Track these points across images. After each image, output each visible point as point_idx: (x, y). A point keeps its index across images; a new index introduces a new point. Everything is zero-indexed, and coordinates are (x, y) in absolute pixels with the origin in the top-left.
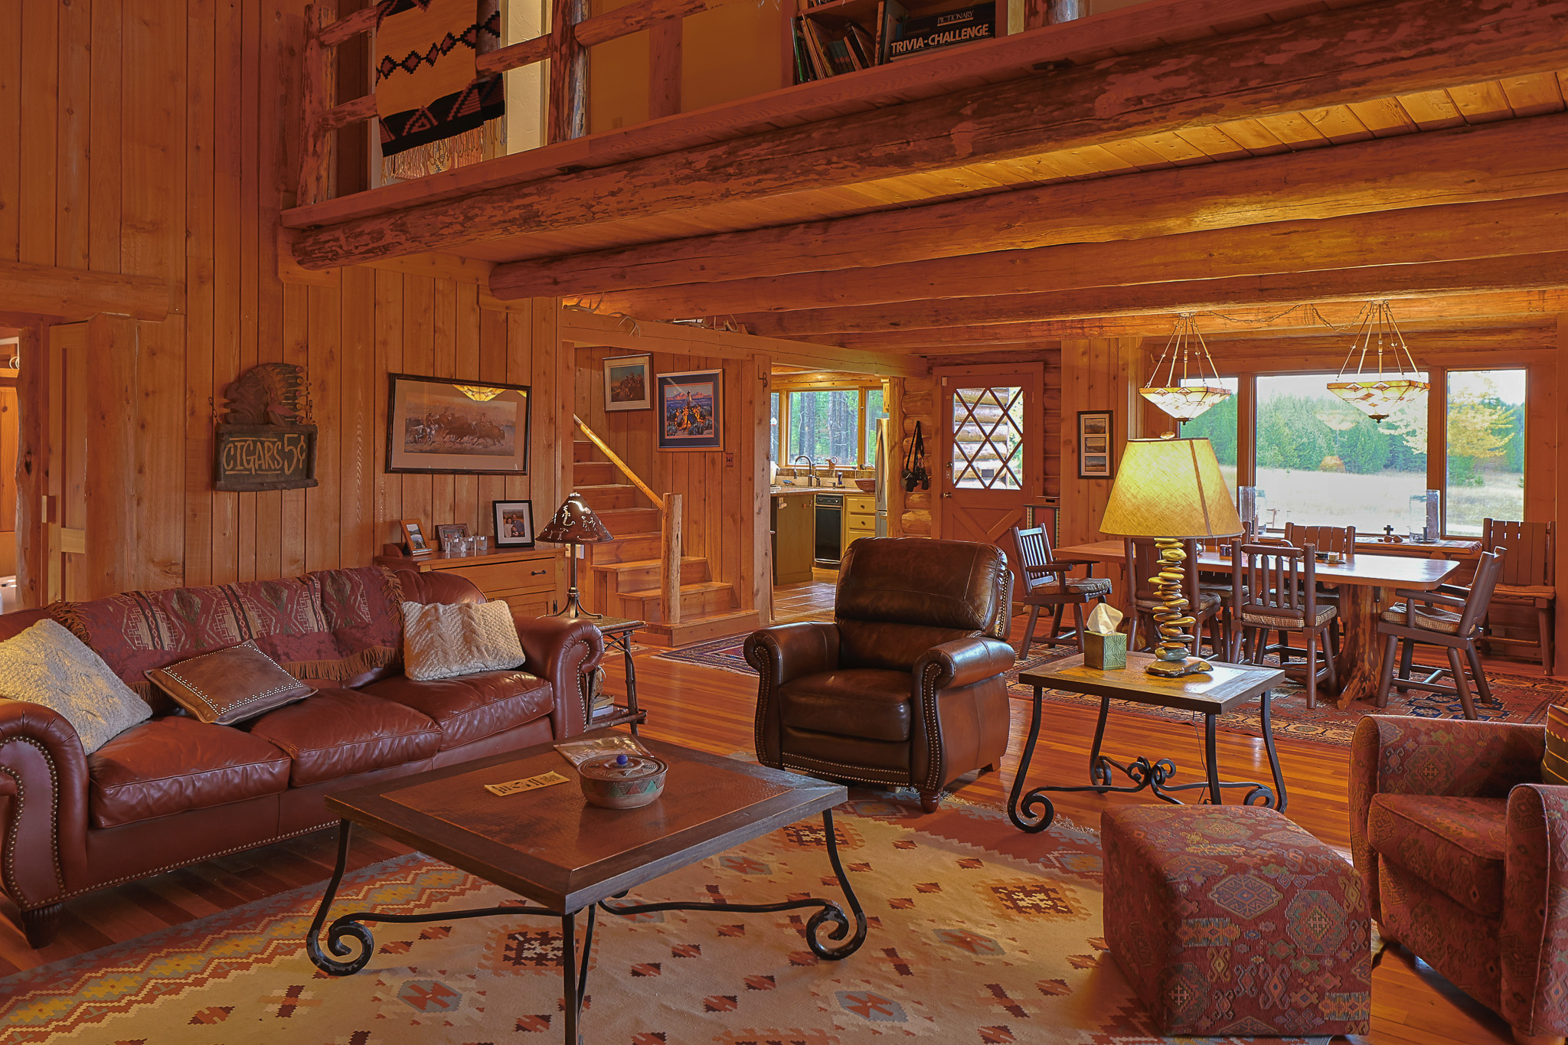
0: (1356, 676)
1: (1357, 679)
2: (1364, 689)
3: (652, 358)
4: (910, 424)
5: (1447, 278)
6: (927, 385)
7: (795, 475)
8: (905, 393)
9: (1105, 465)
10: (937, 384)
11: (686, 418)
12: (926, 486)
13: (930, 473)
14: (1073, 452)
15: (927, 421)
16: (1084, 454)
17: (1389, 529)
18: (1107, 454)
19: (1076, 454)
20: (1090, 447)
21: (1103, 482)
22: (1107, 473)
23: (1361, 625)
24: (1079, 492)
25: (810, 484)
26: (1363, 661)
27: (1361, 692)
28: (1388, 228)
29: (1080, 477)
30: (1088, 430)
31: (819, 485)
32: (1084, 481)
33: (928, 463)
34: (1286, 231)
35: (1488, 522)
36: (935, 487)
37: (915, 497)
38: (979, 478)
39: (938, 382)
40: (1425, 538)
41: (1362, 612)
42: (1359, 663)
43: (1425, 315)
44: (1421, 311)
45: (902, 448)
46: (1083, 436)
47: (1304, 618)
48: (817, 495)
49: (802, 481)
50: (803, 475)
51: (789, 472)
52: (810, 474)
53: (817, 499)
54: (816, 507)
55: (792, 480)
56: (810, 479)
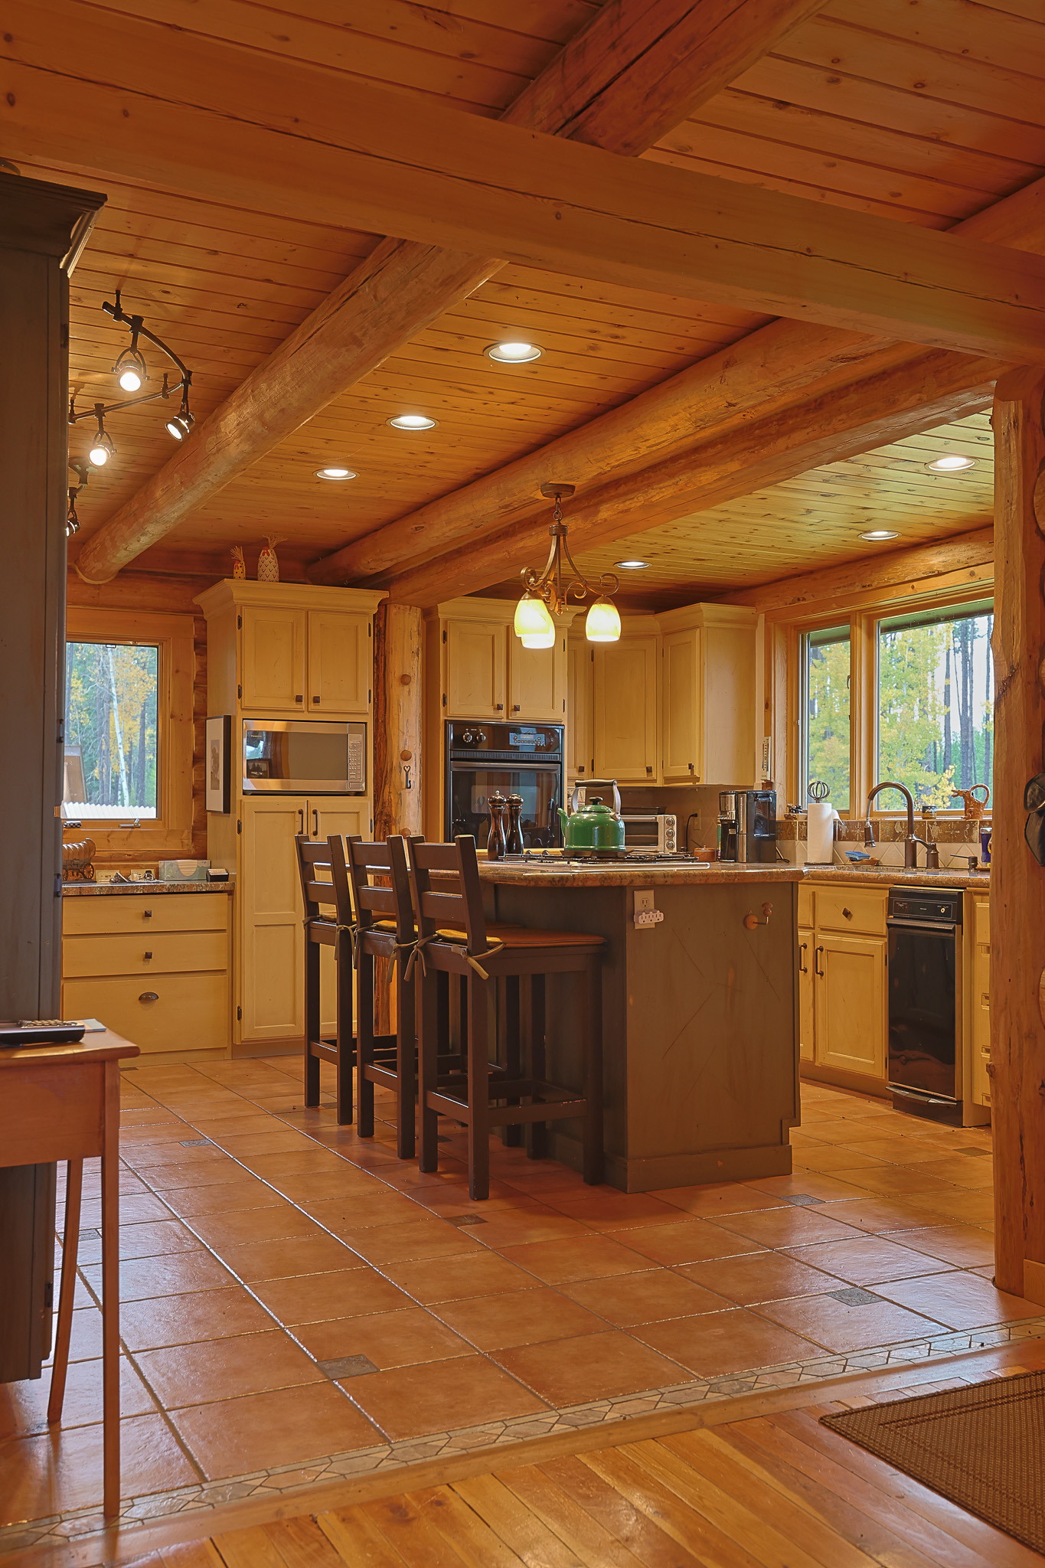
7: (868, 839)
25: (911, 863)
31: (933, 861)
48: (892, 893)
49: (891, 853)
50: (895, 837)
51: (859, 832)
52: (911, 831)
53: (890, 901)
54: (889, 925)
55: (865, 851)
56: (911, 850)
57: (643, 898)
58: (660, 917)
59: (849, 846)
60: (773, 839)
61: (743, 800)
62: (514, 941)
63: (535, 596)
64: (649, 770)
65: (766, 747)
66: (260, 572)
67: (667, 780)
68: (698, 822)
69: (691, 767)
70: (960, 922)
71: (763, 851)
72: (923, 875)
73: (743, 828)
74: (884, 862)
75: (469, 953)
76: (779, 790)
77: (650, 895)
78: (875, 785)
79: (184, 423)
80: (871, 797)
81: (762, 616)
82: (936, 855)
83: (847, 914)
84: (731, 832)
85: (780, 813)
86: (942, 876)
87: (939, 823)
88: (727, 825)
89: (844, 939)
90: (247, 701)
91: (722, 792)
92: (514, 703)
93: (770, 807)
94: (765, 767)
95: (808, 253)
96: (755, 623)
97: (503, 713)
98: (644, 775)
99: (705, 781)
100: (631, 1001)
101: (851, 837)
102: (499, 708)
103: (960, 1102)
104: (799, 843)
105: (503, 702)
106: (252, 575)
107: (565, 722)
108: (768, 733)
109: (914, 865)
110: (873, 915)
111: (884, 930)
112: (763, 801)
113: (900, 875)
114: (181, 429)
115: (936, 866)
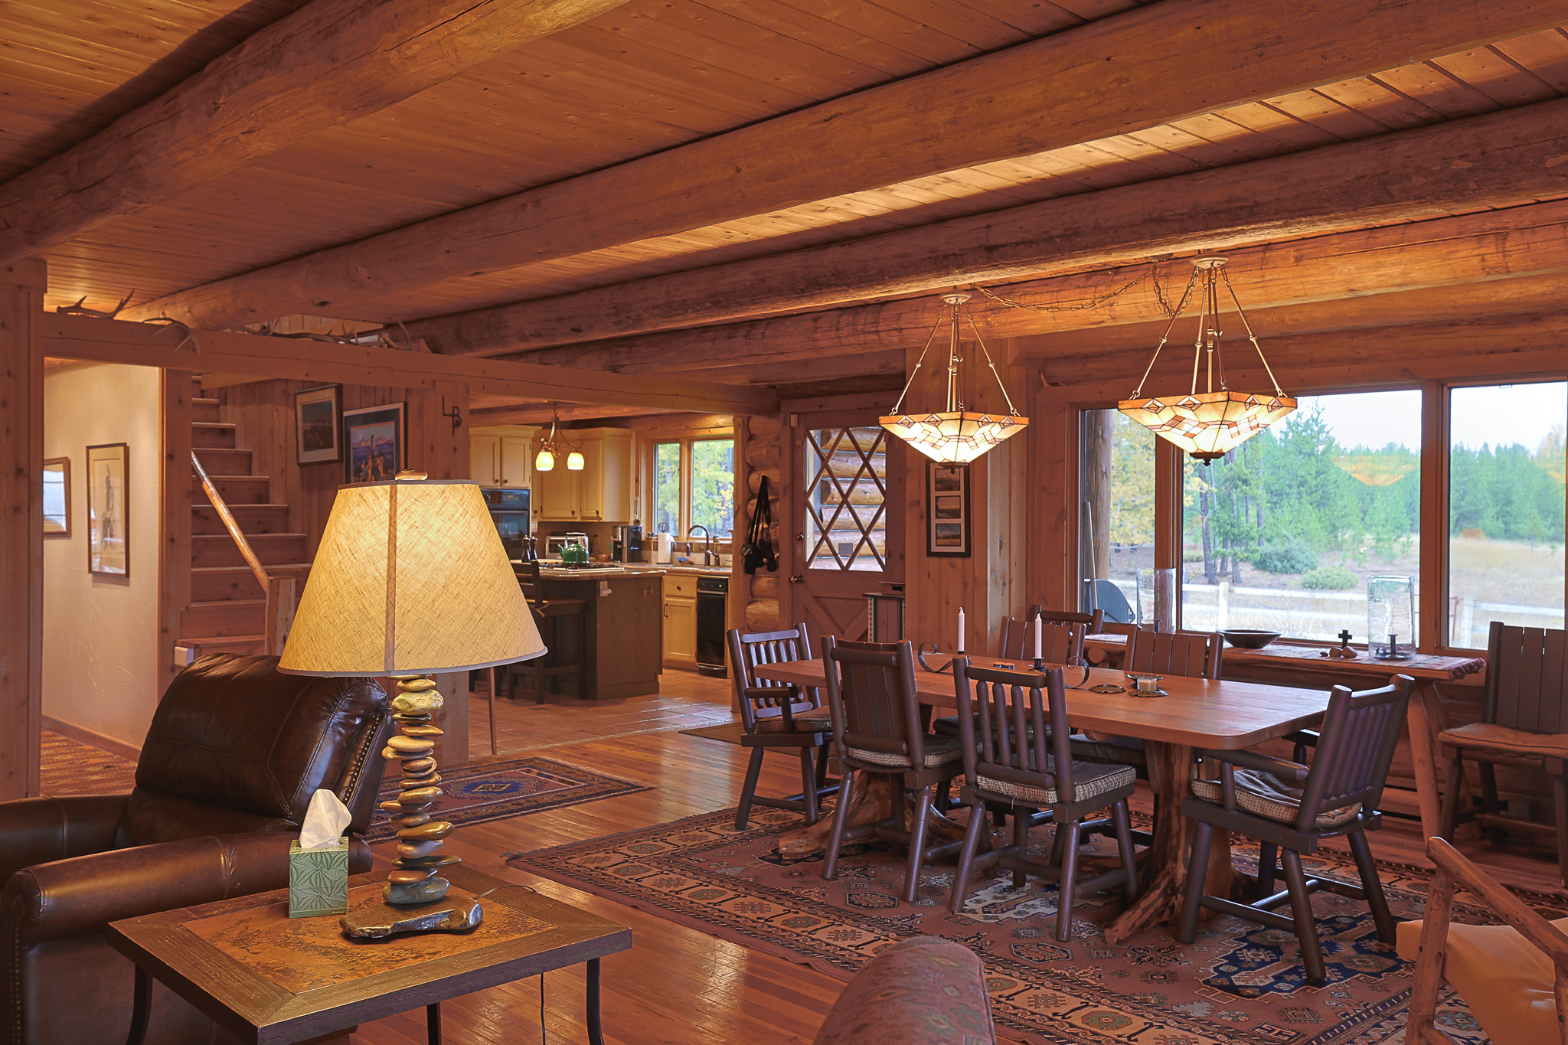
0: (1157, 887)
1: (1158, 892)
2: (1172, 908)
3: (339, 389)
4: (755, 480)
5: (1241, 208)
6: (774, 425)
7: (688, 551)
8: (751, 437)
9: (959, 537)
10: (785, 423)
11: (370, 472)
12: (773, 566)
13: (777, 547)
14: (922, 517)
15: (774, 476)
16: (934, 521)
17: (1345, 635)
18: (961, 521)
19: (925, 520)
20: (942, 511)
21: (958, 561)
22: (962, 549)
23: (1175, 800)
24: (929, 576)
25: (708, 563)
26: (1176, 860)
27: (1167, 913)
28: (956, 92)
29: (930, 554)
30: (939, 486)
31: (718, 563)
32: (934, 560)
33: (778, 533)
34: (827, 115)
35: (1497, 629)
36: (784, 567)
37: (764, 581)
38: (835, 554)
39: (786, 422)
40: (1393, 652)
41: (1176, 778)
42: (1170, 864)
43: (1326, 289)
44: (1319, 283)
45: (746, 513)
46: (934, 494)
47: (1056, 789)
48: (699, 578)
49: (699, 558)
50: (700, 551)
51: (683, 548)
52: (708, 549)
53: (698, 582)
54: (698, 593)
55: (686, 558)
56: (708, 557)
57: (603, 584)
58: (610, 591)
59: (678, 555)
60: (640, 550)
61: (625, 530)
62: (553, 603)
63: (547, 450)
64: (573, 513)
65: (636, 502)
67: (583, 518)
68: (598, 539)
69: (597, 512)
70: (727, 591)
71: (635, 557)
72: (712, 570)
73: (625, 545)
74: (695, 563)
75: (536, 607)
76: (643, 525)
77: (606, 583)
78: (691, 526)
80: (689, 532)
81: (634, 434)
82: (719, 560)
83: (679, 588)
84: (618, 546)
85: (643, 537)
86: (722, 571)
87: (721, 545)
88: (616, 543)
89: (678, 600)
91: (614, 526)
92: (504, 478)
93: (638, 534)
94: (636, 512)
95: (677, 395)
96: (630, 437)
97: (498, 484)
98: (570, 515)
99: (604, 520)
100: (598, 625)
101: (679, 550)
102: (497, 481)
103: (726, 668)
104: (653, 552)
105: (499, 478)
107: (530, 488)
108: (637, 495)
109: (709, 565)
110: (691, 589)
111: (695, 595)
112: (635, 532)
113: (703, 570)
115: (719, 565)
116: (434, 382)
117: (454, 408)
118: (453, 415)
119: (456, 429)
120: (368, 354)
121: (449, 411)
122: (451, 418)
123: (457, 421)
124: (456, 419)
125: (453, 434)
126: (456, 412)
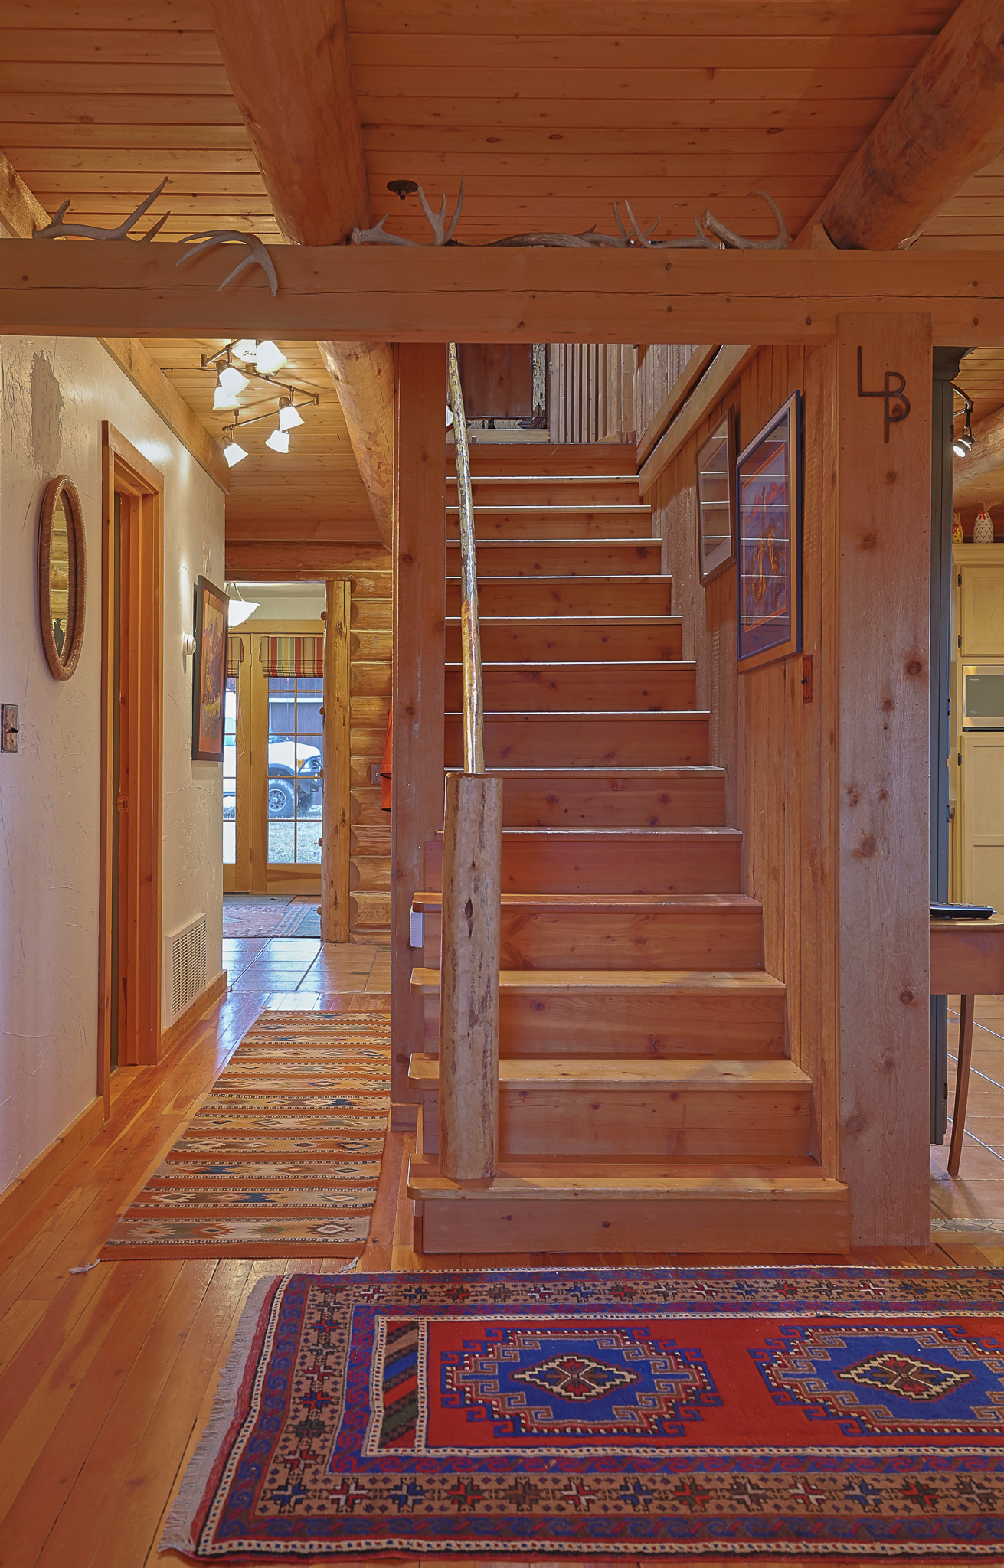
3: (733, 416)
66: (976, 534)
79: (967, 444)
90: (966, 649)
106: (968, 539)
114: (965, 449)
116: (837, 318)
117: (888, 375)
118: (886, 394)
119: (893, 426)
120: (668, 266)
121: (873, 383)
122: (879, 402)
123: (897, 409)
124: (894, 402)
125: (887, 440)
126: (894, 384)
